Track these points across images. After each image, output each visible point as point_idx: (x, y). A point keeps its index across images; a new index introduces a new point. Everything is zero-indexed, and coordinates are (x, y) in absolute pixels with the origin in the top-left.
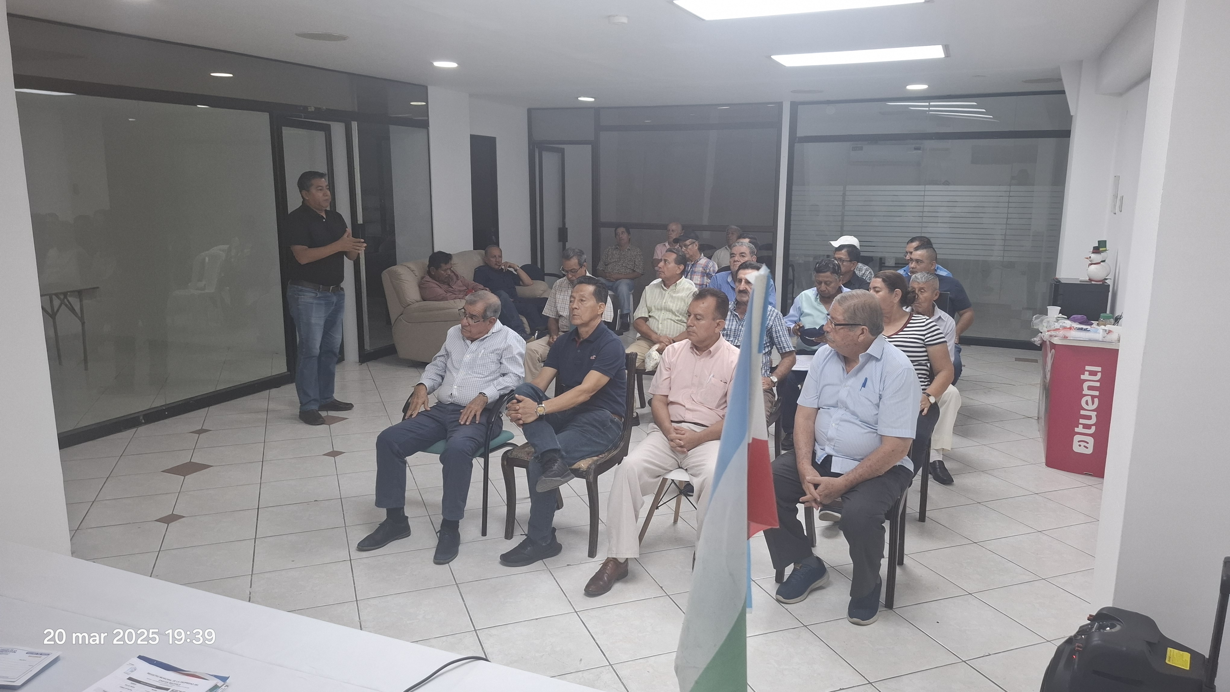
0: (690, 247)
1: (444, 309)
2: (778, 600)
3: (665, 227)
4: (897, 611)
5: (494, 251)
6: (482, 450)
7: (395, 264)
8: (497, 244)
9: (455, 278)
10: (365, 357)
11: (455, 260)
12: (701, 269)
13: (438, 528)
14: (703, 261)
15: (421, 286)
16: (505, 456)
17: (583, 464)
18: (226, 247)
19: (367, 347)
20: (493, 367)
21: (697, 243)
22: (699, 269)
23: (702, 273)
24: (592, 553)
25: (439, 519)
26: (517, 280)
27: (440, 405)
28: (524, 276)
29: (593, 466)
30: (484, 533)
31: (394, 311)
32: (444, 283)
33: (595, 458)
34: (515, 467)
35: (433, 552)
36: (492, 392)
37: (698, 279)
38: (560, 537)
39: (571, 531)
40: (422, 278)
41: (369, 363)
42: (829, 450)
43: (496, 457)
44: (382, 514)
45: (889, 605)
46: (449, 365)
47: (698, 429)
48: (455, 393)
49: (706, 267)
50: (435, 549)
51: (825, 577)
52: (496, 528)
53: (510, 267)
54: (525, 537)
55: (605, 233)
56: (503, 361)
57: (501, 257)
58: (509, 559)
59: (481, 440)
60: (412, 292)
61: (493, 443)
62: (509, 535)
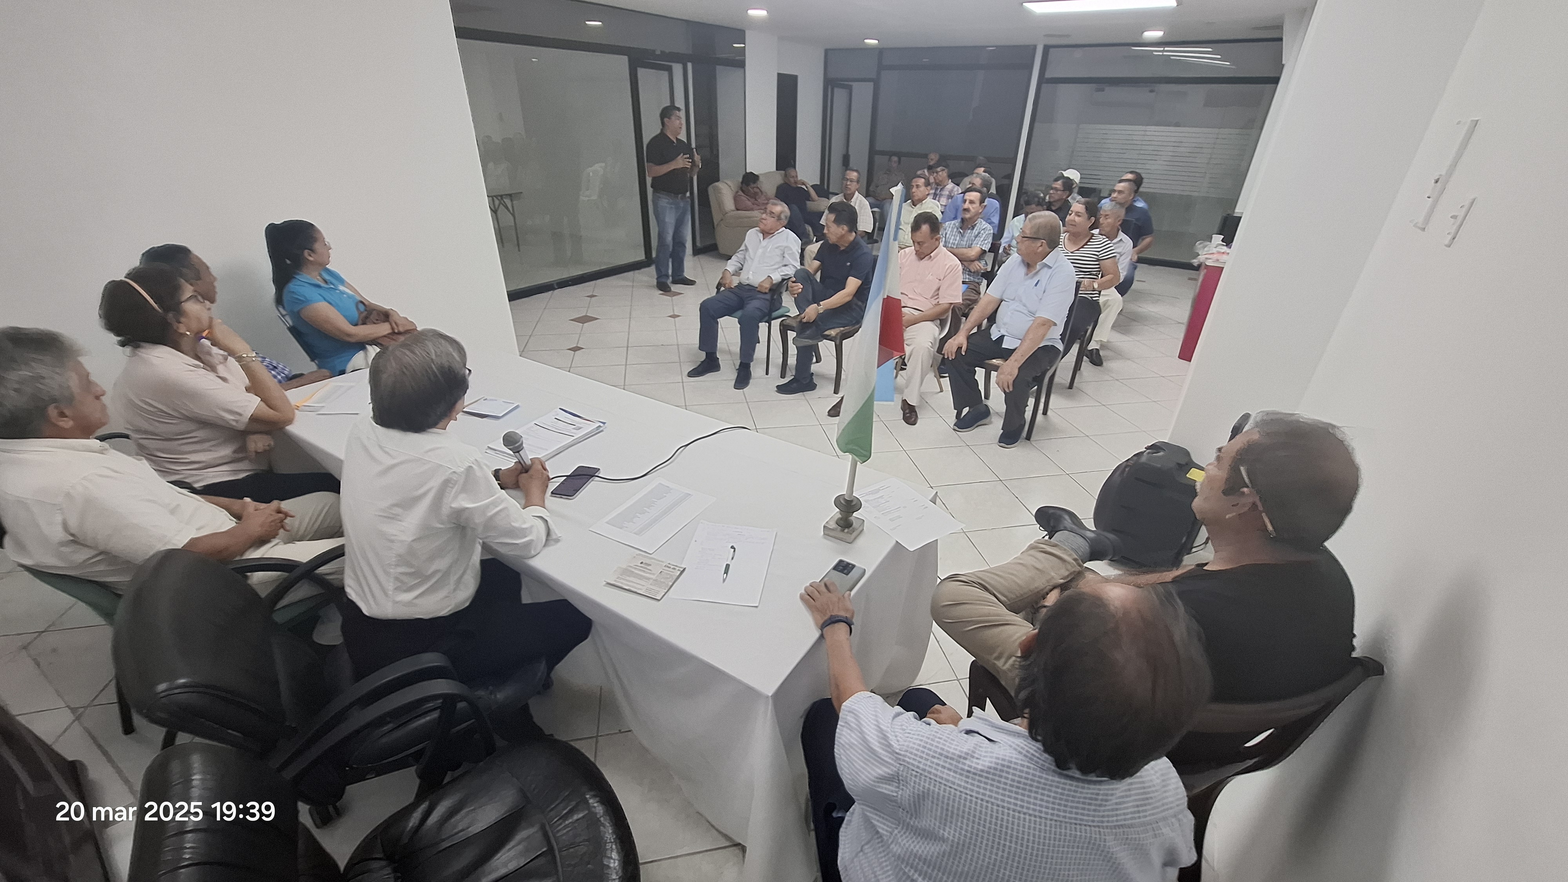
0: (940, 173)
1: (750, 217)
2: (954, 430)
3: (925, 156)
4: (1034, 443)
5: (791, 171)
6: (766, 318)
7: (718, 180)
8: (794, 167)
9: (760, 194)
10: (697, 252)
11: (761, 178)
12: (947, 193)
13: (737, 367)
14: (950, 185)
15: (736, 199)
16: (781, 324)
17: (833, 333)
18: (603, 164)
19: (698, 244)
20: (778, 259)
21: (946, 171)
22: (946, 192)
23: (948, 195)
24: (836, 391)
25: (738, 363)
26: (806, 196)
27: (740, 285)
28: (813, 193)
29: (840, 334)
30: (767, 373)
31: (716, 218)
32: (752, 197)
33: (842, 329)
34: (789, 332)
35: (734, 382)
36: (777, 277)
37: (944, 201)
38: (816, 380)
39: (823, 377)
40: (737, 192)
41: (699, 256)
42: (1003, 332)
43: (776, 324)
44: (703, 356)
45: (1028, 438)
46: (747, 257)
47: (916, 313)
48: (751, 277)
49: (951, 191)
50: (734, 381)
51: (989, 418)
52: (775, 370)
53: (803, 184)
54: (793, 377)
55: (878, 159)
56: (786, 255)
57: (797, 176)
58: (781, 389)
59: (766, 311)
60: (729, 204)
61: (775, 314)
62: (783, 376)
